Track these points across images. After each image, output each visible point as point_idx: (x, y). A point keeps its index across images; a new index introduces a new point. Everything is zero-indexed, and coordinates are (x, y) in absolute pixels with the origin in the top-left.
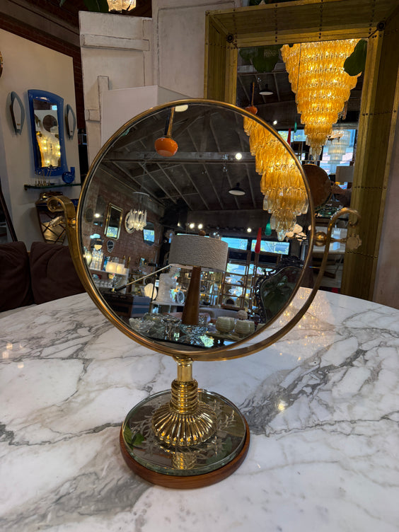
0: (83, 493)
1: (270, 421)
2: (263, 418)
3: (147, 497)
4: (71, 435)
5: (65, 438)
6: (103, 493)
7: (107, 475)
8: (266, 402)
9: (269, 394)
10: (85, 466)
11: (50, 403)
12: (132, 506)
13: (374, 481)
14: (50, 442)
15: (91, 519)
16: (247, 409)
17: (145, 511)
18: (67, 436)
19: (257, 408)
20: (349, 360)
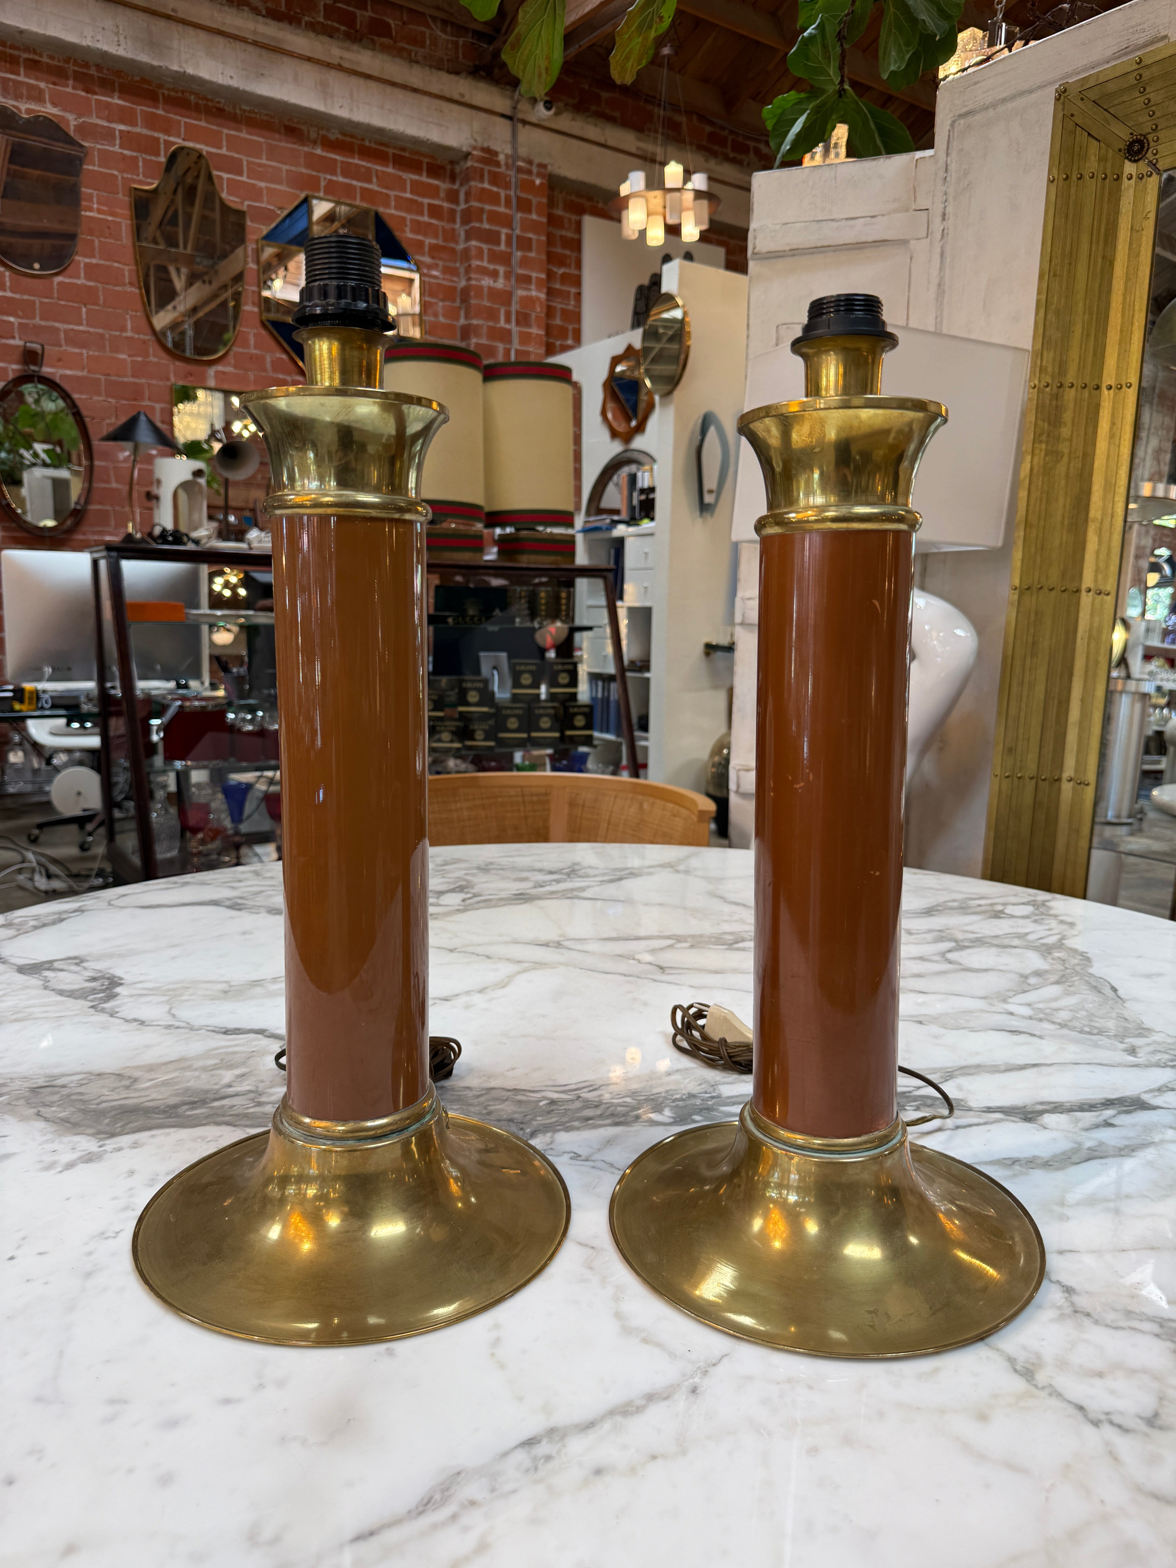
0: (81, 1094)
1: (568, 1129)
2: (564, 1120)
3: (153, 1136)
4: (183, 1025)
5: (171, 1026)
6: (104, 1105)
7: (148, 1088)
8: (628, 1100)
9: (655, 1091)
10: (138, 1067)
11: (225, 979)
12: (113, 1135)
13: (618, 1315)
14: (142, 1023)
15: (41, 1125)
16: (555, 1096)
17: (119, 1149)
18: (177, 1024)
19: (586, 1101)
20: (1040, 1107)
